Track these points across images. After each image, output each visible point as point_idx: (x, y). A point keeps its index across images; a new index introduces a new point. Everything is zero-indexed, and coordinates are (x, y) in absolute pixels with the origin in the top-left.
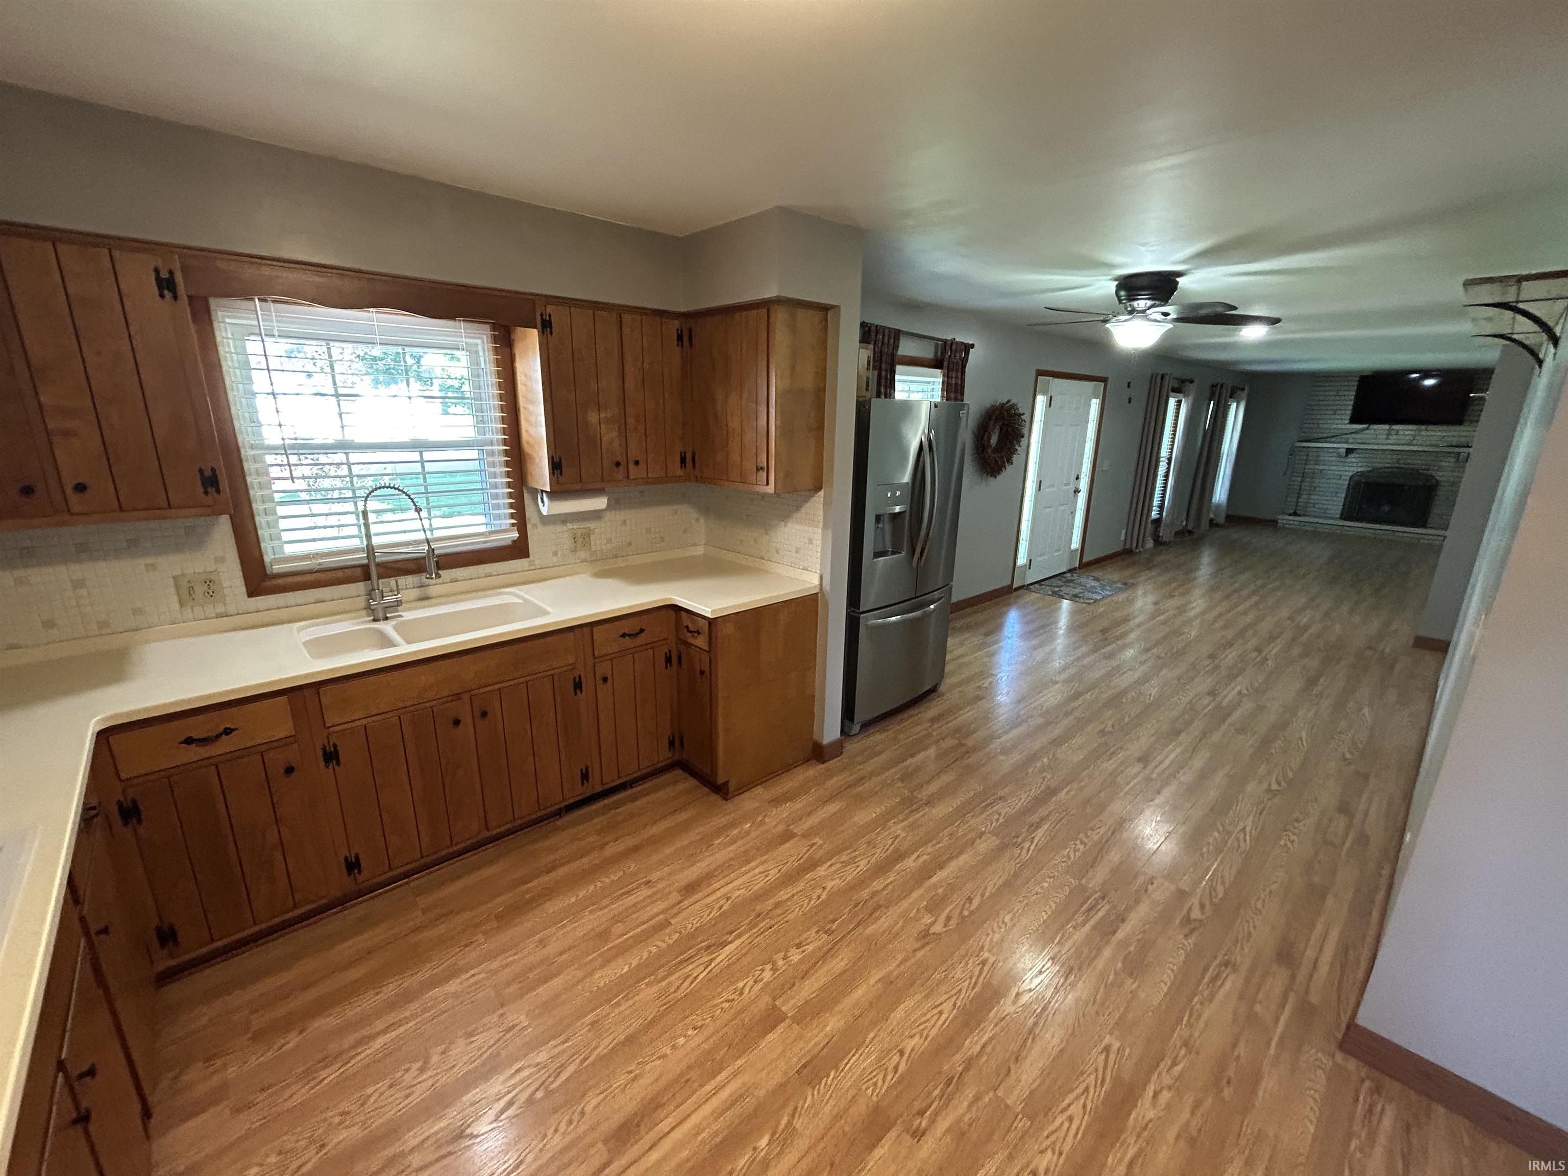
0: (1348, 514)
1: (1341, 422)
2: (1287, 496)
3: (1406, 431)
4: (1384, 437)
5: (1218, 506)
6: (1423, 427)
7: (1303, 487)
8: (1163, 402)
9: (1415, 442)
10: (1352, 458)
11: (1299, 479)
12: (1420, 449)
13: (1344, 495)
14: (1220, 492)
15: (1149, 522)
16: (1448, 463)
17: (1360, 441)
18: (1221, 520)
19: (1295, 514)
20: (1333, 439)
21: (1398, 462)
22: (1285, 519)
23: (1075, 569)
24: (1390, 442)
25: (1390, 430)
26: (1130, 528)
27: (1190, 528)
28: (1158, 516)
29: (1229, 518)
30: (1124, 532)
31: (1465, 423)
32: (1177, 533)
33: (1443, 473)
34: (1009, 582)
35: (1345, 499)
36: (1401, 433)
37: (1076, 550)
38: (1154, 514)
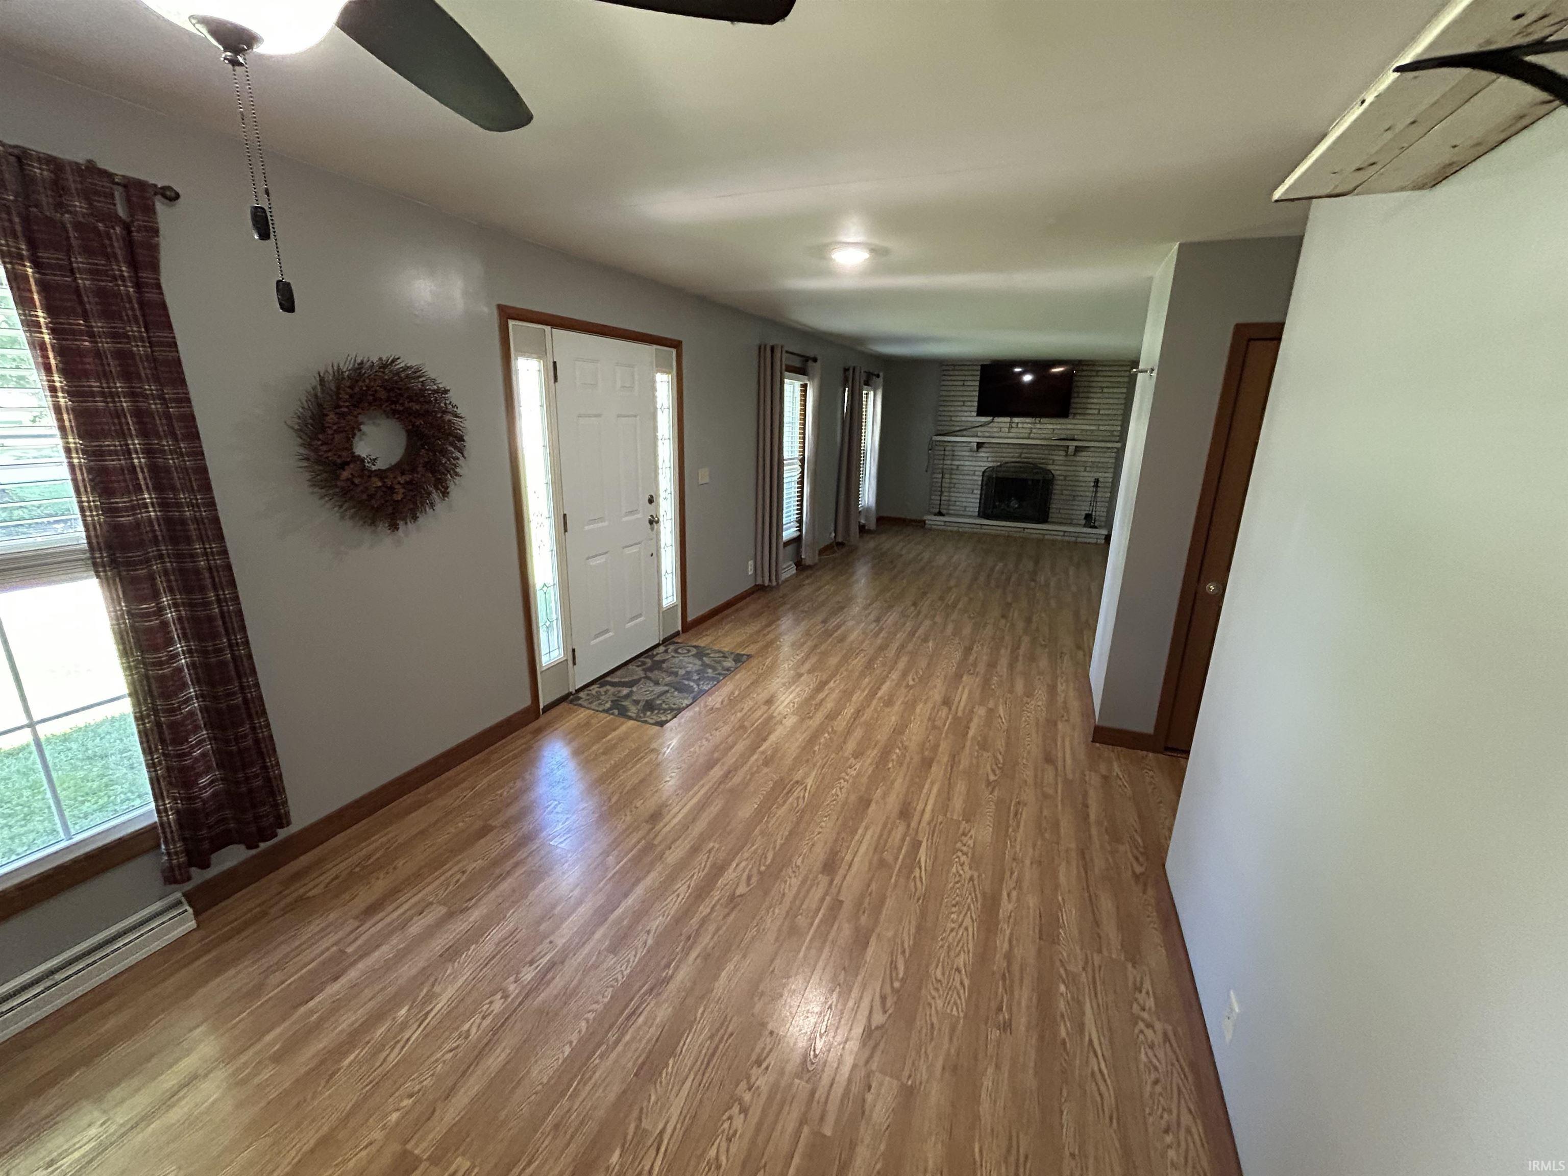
0: (985, 512)
1: (969, 415)
2: (931, 495)
3: (1023, 424)
4: (1007, 430)
5: (868, 509)
6: (1038, 420)
7: (944, 485)
8: (777, 387)
9: (1032, 435)
10: (982, 454)
11: (940, 476)
12: (1038, 442)
13: (979, 492)
14: (868, 494)
15: (781, 545)
16: (1059, 457)
17: (987, 434)
18: (872, 525)
19: (940, 514)
20: (965, 433)
21: (1020, 457)
22: (932, 520)
23: (677, 634)
24: (1011, 435)
25: (1011, 423)
26: (759, 558)
27: (840, 540)
28: (798, 533)
29: (880, 520)
30: (751, 563)
31: (1071, 417)
32: (821, 552)
33: (1057, 466)
34: (527, 702)
35: (981, 495)
36: (1020, 425)
37: (672, 608)
38: (789, 532)
